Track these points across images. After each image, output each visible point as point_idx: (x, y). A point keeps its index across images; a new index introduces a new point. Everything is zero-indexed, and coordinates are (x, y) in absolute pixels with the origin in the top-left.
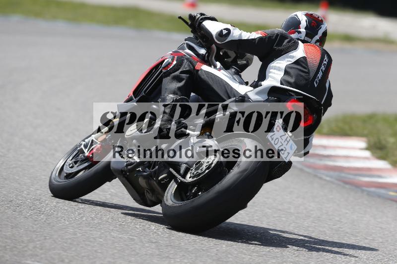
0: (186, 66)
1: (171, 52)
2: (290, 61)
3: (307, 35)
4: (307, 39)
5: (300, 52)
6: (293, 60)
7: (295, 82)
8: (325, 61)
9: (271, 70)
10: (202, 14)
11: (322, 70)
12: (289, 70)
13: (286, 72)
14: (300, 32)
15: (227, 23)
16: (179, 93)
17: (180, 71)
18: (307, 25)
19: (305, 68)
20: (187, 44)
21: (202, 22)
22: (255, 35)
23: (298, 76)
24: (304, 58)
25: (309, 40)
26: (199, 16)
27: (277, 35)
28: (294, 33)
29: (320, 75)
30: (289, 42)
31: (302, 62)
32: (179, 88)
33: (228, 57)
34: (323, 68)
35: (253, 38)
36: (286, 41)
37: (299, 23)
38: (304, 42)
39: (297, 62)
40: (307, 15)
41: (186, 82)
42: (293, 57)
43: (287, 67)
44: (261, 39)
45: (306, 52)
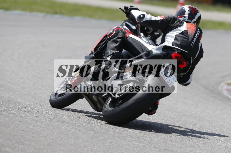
0: (120, 35)
1: (115, 28)
2: (178, 32)
3: (189, 18)
4: (189, 20)
5: (184, 27)
6: (180, 32)
7: (180, 44)
8: (198, 32)
9: (168, 37)
10: (131, 6)
11: (196, 37)
12: (177, 37)
13: (176, 39)
14: (185, 17)
15: (144, 11)
16: (116, 49)
17: (117, 37)
18: (189, 13)
19: (186, 36)
20: (125, 23)
21: (131, 11)
22: (159, 18)
23: (182, 41)
24: (186, 31)
25: (190, 21)
26: (130, 7)
27: (171, 18)
28: (182, 17)
29: (195, 40)
30: (178, 22)
31: (185, 33)
32: (116, 47)
33: (149, 31)
34: (197, 36)
35: (158, 19)
36: (177, 21)
37: (185, 11)
38: (187, 22)
39: (182, 33)
40: (189, 7)
41: (119, 43)
42: (180, 30)
43: (176, 36)
44: (162, 20)
45: (188, 28)
